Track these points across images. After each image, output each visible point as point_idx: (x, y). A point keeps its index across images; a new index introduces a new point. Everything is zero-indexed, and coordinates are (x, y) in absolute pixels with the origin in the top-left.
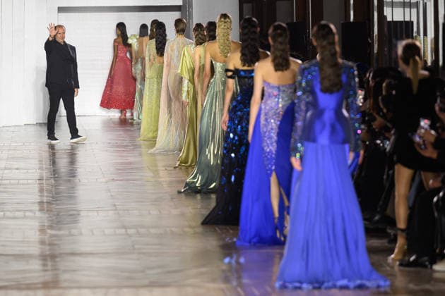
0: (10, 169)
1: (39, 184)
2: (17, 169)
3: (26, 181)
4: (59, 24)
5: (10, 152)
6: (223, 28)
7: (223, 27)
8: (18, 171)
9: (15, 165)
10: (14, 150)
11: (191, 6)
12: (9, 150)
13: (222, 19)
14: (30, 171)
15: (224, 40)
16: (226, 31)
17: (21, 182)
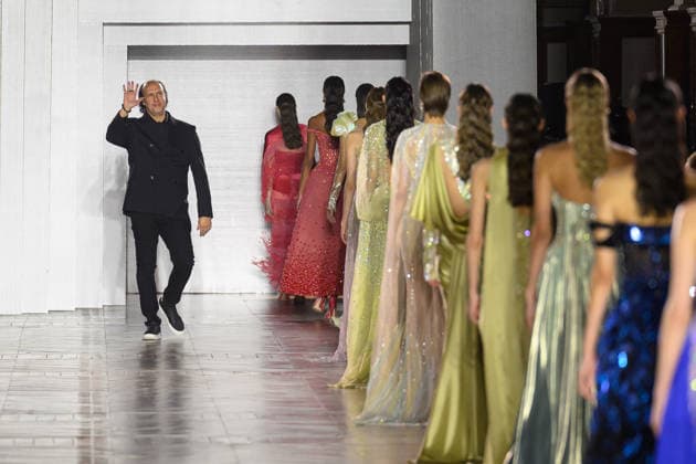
0: (13, 412)
1: (81, 447)
2: (31, 413)
3: (50, 440)
4: (151, 79)
5: (15, 374)
6: (587, 113)
7: (585, 107)
8: (32, 418)
9: (27, 402)
10: (25, 369)
11: (428, 47)
12: (15, 369)
13: (583, 88)
14: (58, 418)
15: (590, 145)
16: (594, 119)
17: (38, 442)
